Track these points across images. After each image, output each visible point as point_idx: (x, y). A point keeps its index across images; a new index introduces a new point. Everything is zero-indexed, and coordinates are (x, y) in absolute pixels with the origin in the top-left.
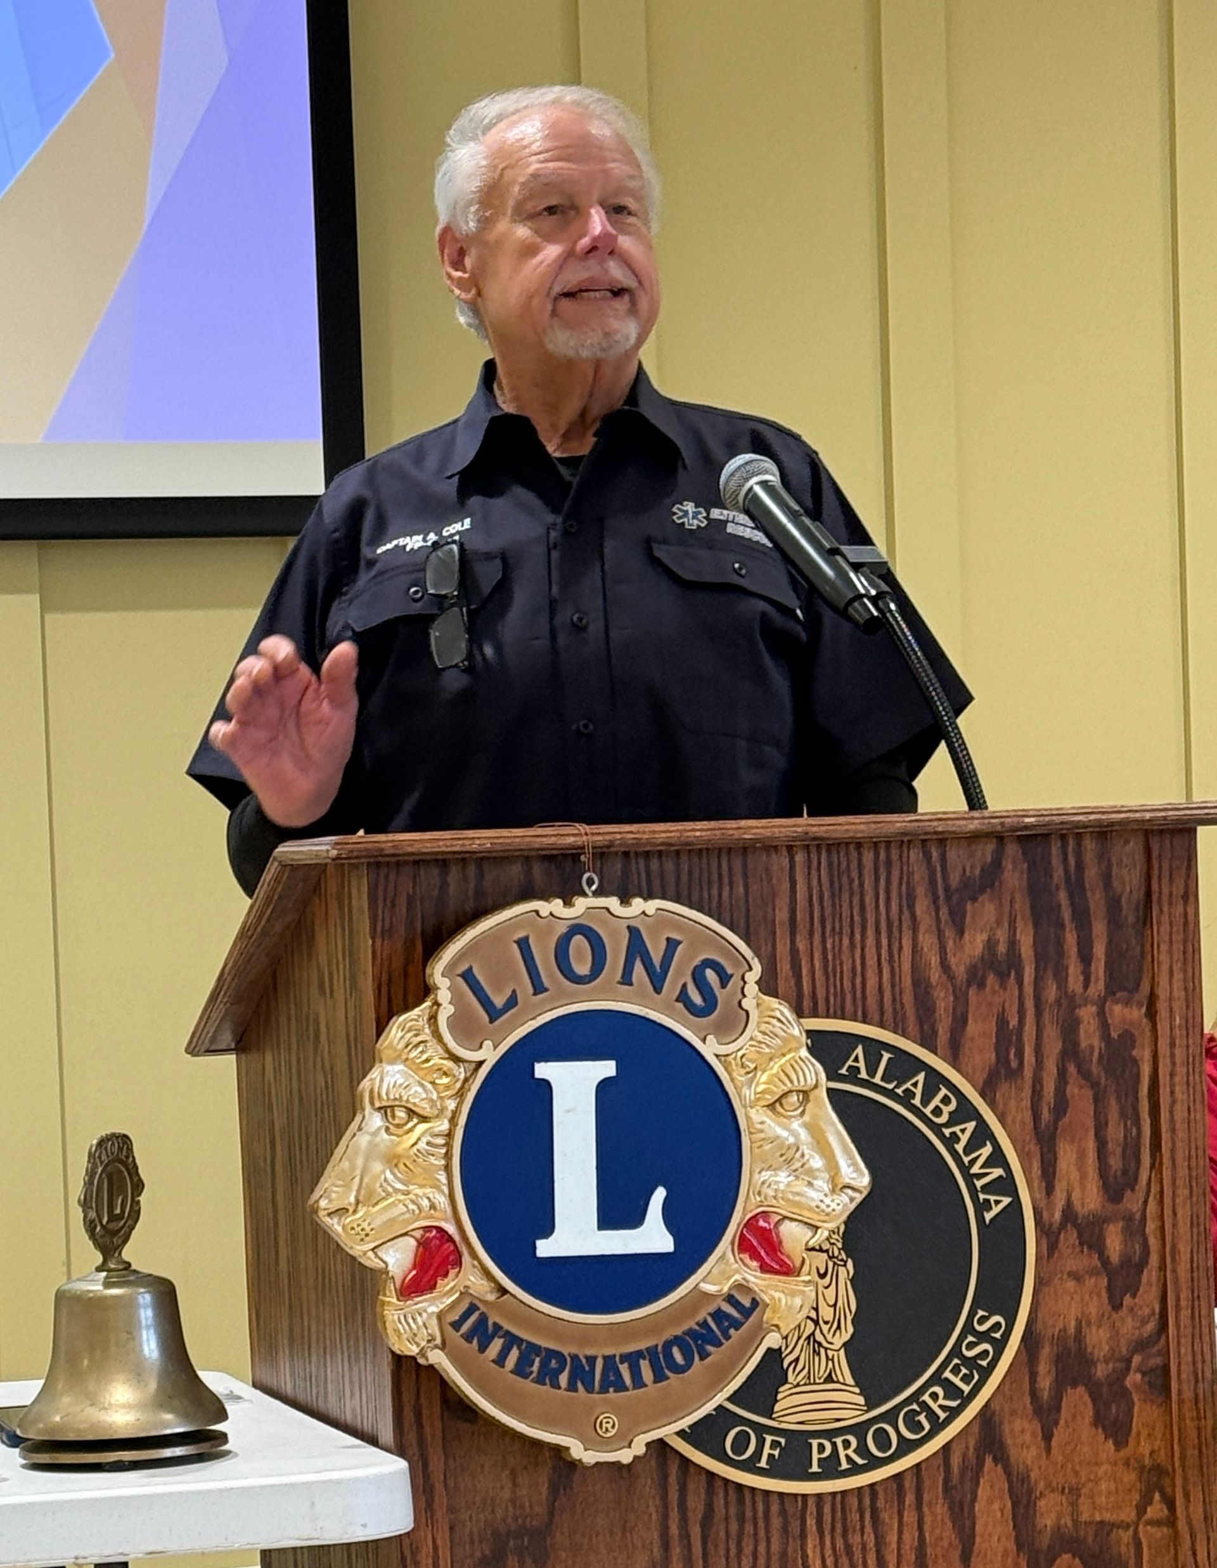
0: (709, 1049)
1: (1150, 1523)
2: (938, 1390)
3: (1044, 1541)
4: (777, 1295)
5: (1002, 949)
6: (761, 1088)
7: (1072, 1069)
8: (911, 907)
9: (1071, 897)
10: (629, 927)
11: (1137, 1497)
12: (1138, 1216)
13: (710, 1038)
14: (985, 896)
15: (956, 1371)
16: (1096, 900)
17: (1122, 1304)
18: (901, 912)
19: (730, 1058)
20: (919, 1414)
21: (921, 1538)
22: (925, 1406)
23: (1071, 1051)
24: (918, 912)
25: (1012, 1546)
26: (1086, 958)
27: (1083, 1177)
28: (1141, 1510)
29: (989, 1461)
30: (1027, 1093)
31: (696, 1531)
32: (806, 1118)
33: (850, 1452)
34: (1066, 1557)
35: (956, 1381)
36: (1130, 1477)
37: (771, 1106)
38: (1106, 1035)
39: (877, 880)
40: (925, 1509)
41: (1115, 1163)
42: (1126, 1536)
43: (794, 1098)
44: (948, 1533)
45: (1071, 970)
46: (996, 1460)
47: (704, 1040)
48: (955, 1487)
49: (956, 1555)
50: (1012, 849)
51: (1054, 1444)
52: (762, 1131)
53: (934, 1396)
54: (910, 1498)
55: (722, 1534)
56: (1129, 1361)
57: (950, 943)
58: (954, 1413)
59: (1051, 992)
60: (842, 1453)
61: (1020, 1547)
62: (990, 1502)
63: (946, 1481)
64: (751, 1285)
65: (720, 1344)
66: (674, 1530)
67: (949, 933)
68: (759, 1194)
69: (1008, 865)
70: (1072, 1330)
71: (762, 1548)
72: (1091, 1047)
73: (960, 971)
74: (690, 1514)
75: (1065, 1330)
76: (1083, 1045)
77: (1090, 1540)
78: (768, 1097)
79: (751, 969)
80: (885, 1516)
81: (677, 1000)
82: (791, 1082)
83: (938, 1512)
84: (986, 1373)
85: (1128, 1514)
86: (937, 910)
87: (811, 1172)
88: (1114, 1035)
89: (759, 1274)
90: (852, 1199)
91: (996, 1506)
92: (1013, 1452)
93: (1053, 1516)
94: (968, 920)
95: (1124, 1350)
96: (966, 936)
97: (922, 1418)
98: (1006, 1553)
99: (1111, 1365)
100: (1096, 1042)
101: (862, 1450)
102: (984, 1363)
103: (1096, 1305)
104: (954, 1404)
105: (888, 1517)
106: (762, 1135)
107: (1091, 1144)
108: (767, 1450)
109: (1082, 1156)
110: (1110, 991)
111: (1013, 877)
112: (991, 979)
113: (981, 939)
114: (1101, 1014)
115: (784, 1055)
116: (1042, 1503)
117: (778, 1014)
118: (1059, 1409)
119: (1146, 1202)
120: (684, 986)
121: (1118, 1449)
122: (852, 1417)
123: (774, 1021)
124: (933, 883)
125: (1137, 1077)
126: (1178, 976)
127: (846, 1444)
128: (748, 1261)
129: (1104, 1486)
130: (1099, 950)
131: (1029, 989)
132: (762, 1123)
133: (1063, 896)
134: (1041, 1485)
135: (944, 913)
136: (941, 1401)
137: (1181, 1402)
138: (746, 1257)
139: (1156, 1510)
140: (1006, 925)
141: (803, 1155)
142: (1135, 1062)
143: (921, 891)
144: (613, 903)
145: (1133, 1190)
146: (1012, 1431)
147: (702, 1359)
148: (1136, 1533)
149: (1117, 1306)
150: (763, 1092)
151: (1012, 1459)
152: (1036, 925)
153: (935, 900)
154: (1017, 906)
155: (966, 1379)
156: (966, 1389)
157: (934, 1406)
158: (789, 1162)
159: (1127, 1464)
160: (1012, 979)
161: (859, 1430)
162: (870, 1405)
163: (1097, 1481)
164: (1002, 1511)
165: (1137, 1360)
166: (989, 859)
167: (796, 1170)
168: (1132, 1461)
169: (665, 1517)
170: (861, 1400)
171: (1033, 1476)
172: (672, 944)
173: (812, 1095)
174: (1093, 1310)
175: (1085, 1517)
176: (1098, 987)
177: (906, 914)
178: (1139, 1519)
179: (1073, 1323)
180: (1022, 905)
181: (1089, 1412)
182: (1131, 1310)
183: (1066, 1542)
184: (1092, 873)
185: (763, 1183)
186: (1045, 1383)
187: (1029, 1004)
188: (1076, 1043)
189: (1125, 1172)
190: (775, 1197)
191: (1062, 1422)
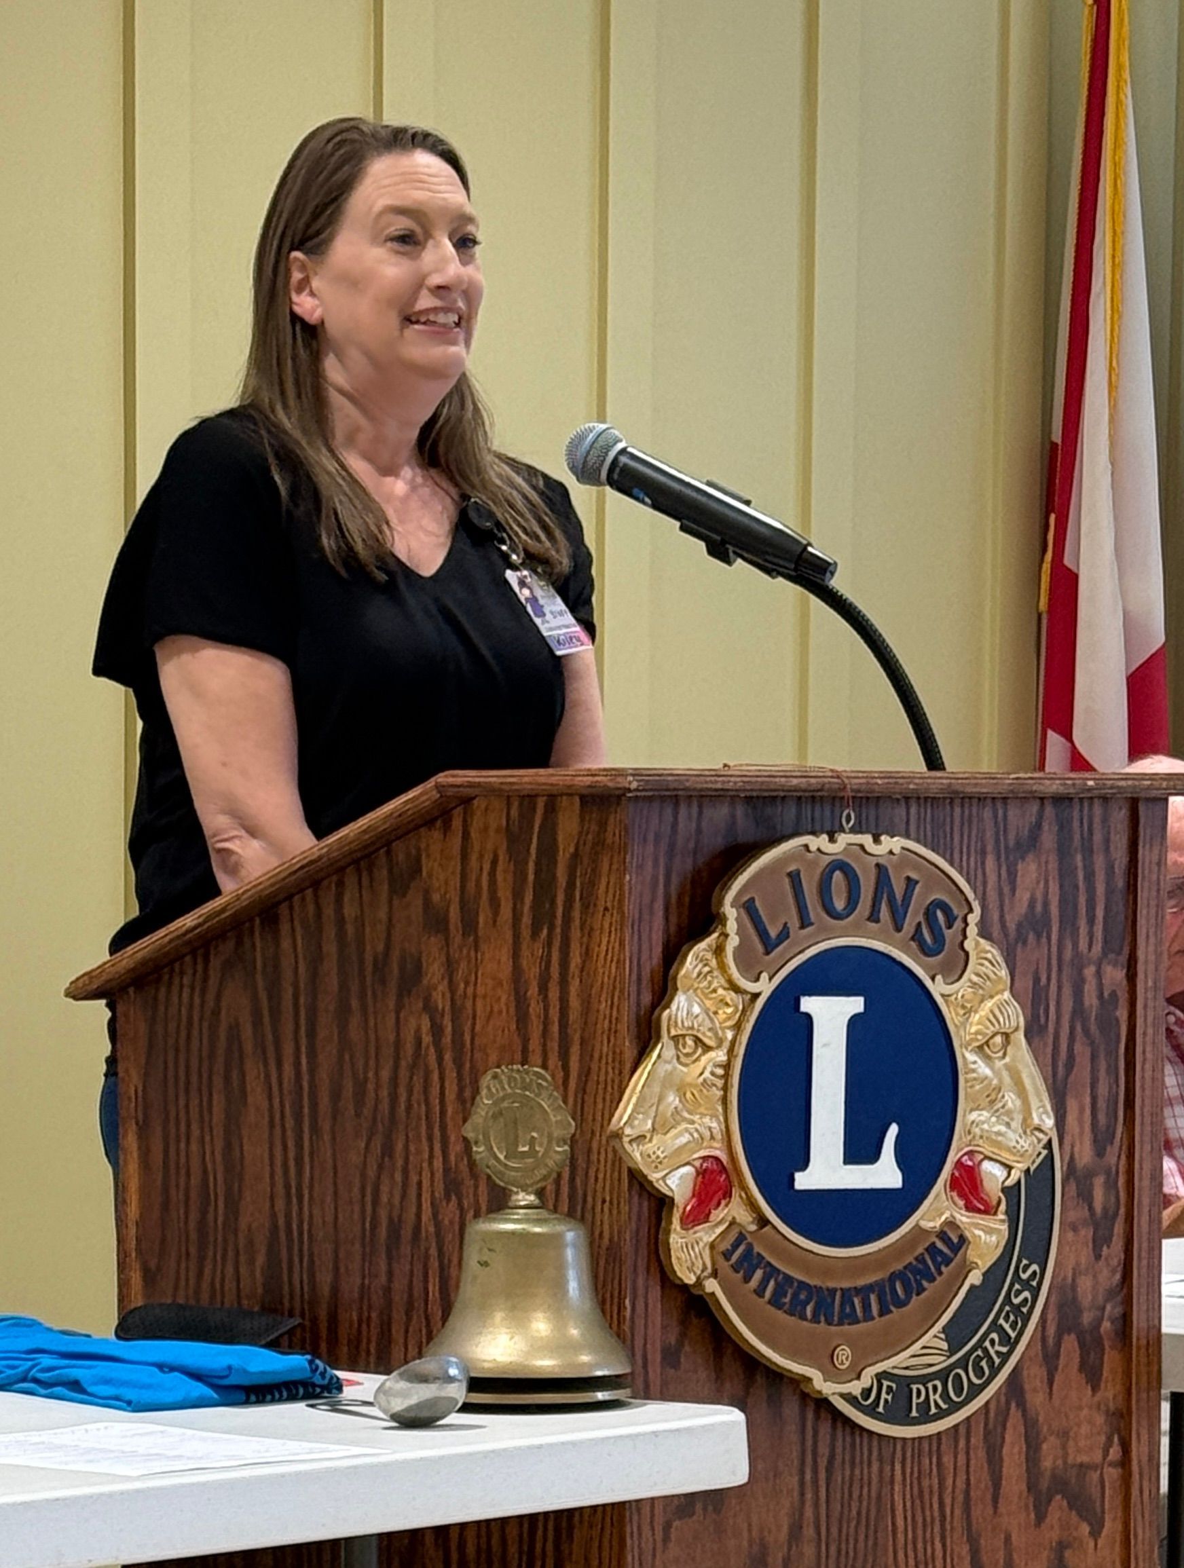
0: (937, 988)
1: (1110, 1465)
2: (994, 1336)
3: (1044, 1484)
4: (977, 1232)
5: (1039, 908)
6: (973, 1029)
7: (1079, 1028)
8: (983, 863)
9: (1084, 859)
10: (878, 865)
11: (1103, 1438)
12: (1114, 1169)
13: (939, 978)
14: (1030, 857)
15: (1007, 1319)
16: (1099, 862)
17: (1100, 1256)
18: (976, 870)
19: (953, 998)
20: (982, 1359)
21: (968, 1479)
22: (985, 1350)
23: (1079, 1011)
24: (988, 870)
25: (1024, 1487)
26: (1091, 921)
27: (1082, 1133)
28: (1106, 1453)
29: (1013, 1405)
30: (1049, 1049)
31: (822, 1475)
32: (1007, 1059)
33: (937, 1397)
34: (1059, 1497)
35: (1007, 1327)
36: (1100, 1419)
37: (980, 1048)
38: (1101, 996)
39: (962, 836)
40: (972, 1453)
41: (1102, 1118)
42: (1095, 1476)
43: (998, 1039)
44: (985, 1475)
45: (1081, 931)
46: (1018, 1405)
47: (933, 979)
48: (989, 1433)
49: (989, 1497)
50: (1049, 810)
51: (1055, 1387)
52: (974, 1071)
53: (992, 1342)
54: (962, 1443)
55: (839, 1479)
56: (1104, 1308)
57: (1007, 901)
58: (1005, 1357)
59: (1068, 954)
60: (932, 1397)
61: (1029, 1489)
62: (1013, 1444)
63: (986, 1424)
64: (958, 1223)
65: (933, 1280)
66: (808, 1476)
67: (1006, 890)
68: (969, 1133)
69: (1046, 827)
70: (1070, 1280)
71: (865, 1490)
72: (1091, 1006)
73: (1012, 926)
74: (819, 1460)
75: (1065, 1279)
76: (1087, 1003)
77: (1073, 1480)
78: (980, 1037)
79: (971, 910)
80: (945, 1459)
81: (913, 939)
82: (999, 1022)
83: (979, 1456)
84: (1027, 1319)
85: (1097, 1456)
86: (1000, 867)
87: (1009, 1113)
88: (1106, 994)
89: (963, 1212)
90: (1039, 1141)
91: (1016, 1450)
92: (1028, 1396)
93: (1051, 1458)
94: (1019, 879)
95: (1100, 1299)
96: (1017, 894)
97: (984, 1363)
98: (1021, 1493)
99: (1092, 1314)
100: (1095, 1002)
101: (945, 1396)
102: (1025, 1310)
103: (1086, 1255)
104: (1004, 1350)
105: (947, 1460)
106: (974, 1075)
107: (1088, 1100)
108: (884, 1395)
109: (1081, 1110)
110: (1105, 953)
111: (1048, 838)
112: (1031, 937)
113: (1027, 896)
114: (1099, 974)
115: (992, 997)
116: (1045, 1446)
117: (989, 956)
118: (1057, 1356)
119: (1119, 1157)
120: (919, 924)
121: (1093, 1395)
122: (940, 1362)
123: (986, 963)
124: (997, 841)
125: (1118, 1036)
126: (1152, 940)
127: (935, 1388)
128: (956, 1199)
129: (1084, 1429)
130: (1100, 913)
131: (1054, 949)
132: (975, 1062)
133: (1079, 857)
134: (1045, 1429)
135: (1004, 869)
136: (997, 1348)
137: (1139, 1348)
138: (954, 1194)
139: (1115, 1452)
140: (1042, 885)
141: (1003, 1097)
142: (1117, 1020)
143: (990, 848)
144: (867, 840)
145: (1112, 1143)
146: (1029, 1375)
147: (918, 1294)
148: (1102, 1474)
149: (1098, 1257)
150: (977, 1033)
151: (1028, 1406)
152: (1061, 886)
153: (998, 858)
154: (1050, 866)
155: (1013, 1327)
156: (1013, 1335)
157: (992, 1352)
158: (992, 1102)
159: (1099, 1408)
160: (1044, 940)
161: (943, 1375)
162: (952, 1351)
163: (1079, 1425)
164: (1020, 1453)
165: (1108, 1308)
166: (1034, 820)
167: (997, 1111)
168: (1102, 1407)
169: (803, 1463)
170: (945, 1346)
171: (1041, 1419)
172: (910, 883)
173: (1012, 1037)
174: (1083, 1260)
175: (1070, 1460)
176: (1098, 948)
177: (979, 872)
178: (1104, 1459)
179: (1070, 1275)
180: (1053, 865)
181: (1077, 1360)
182: (1106, 1259)
183: (1060, 1484)
184: (1098, 837)
185: (973, 1122)
186: (1051, 1330)
187: (1054, 962)
188: (1082, 1003)
189: (1108, 1127)
190: (981, 1137)
191: (1060, 1367)
